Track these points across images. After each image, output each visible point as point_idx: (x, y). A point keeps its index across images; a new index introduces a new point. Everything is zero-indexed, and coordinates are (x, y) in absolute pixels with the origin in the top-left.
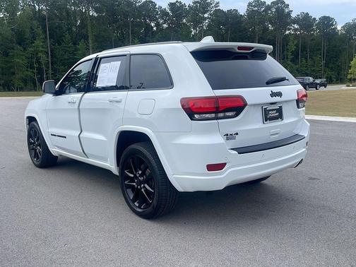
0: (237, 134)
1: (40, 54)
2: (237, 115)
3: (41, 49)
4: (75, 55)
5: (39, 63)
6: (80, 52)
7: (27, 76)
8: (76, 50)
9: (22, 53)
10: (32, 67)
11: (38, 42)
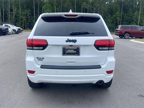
0: (43, 58)
1: (117, 18)
2: (43, 49)
3: (118, 15)
4: (132, 17)
5: (117, 21)
6: (135, 16)
7: (111, 26)
8: (133, 15)
9: (111, 17)
10: (114, 23)
11: (117, 13)
